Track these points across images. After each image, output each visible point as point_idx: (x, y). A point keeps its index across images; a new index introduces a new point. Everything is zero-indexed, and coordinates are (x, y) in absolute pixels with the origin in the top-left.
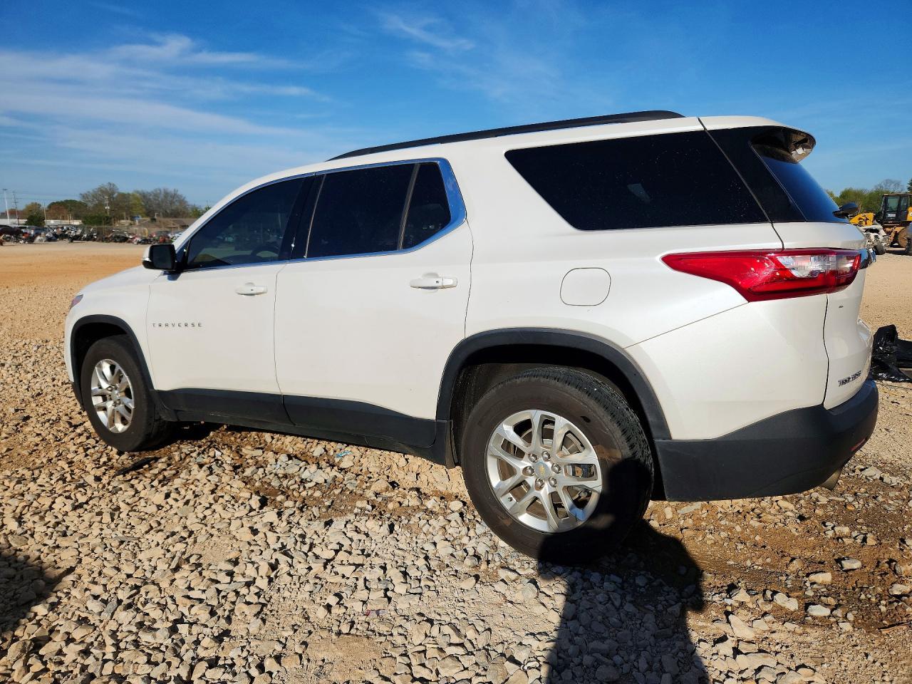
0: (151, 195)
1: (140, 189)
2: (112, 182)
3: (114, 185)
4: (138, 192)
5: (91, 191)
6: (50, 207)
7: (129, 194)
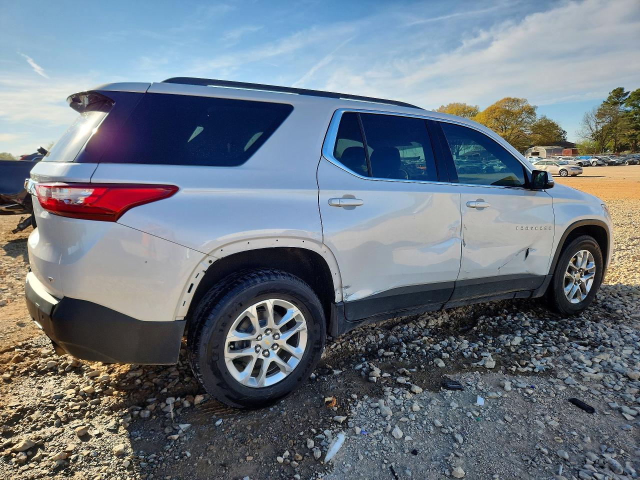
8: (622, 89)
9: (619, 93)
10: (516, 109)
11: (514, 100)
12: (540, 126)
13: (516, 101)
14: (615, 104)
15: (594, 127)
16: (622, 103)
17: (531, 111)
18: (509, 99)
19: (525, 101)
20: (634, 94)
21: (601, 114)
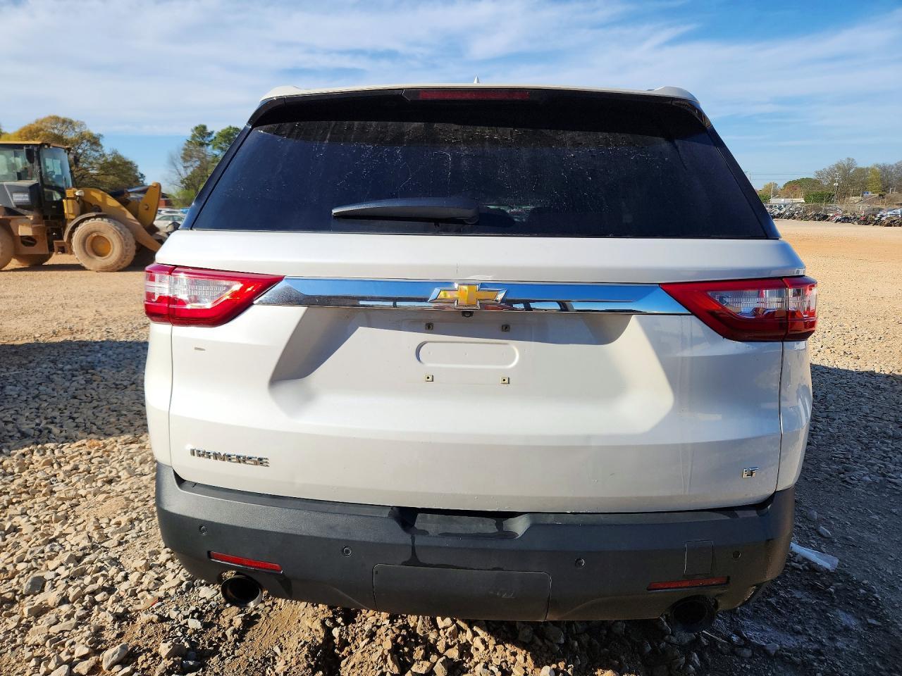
0: (893, 167)
1: (881, 162)
2: (851, 157)
3: (853, 160)
4: (877, 166)
5: (827, 169)
6: (785, 186)
7: (867, 169)
8: (204, 127)
9: (202, 131)
10: (70, 135)
11: (64, 121)
12: (113, 165)
13: (67, 123)
14: (202, 145)
15: (183, 172)
16: (208, 145)
17: (95, 141)
18: (56, 119)
19: (82, 124)
20: (220, 135)
21: (187, 156)
